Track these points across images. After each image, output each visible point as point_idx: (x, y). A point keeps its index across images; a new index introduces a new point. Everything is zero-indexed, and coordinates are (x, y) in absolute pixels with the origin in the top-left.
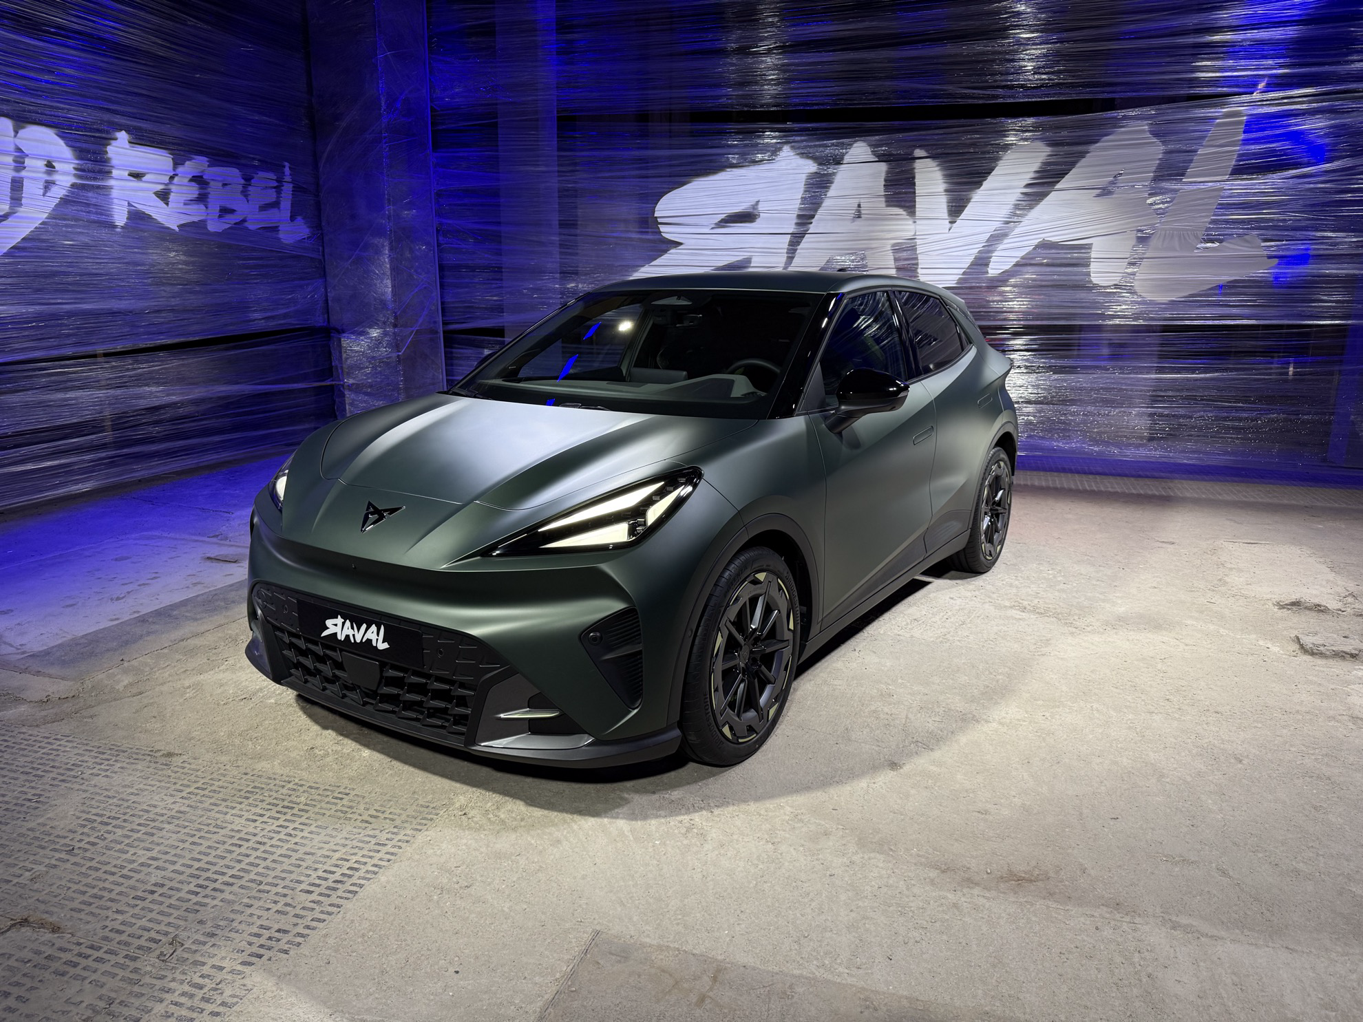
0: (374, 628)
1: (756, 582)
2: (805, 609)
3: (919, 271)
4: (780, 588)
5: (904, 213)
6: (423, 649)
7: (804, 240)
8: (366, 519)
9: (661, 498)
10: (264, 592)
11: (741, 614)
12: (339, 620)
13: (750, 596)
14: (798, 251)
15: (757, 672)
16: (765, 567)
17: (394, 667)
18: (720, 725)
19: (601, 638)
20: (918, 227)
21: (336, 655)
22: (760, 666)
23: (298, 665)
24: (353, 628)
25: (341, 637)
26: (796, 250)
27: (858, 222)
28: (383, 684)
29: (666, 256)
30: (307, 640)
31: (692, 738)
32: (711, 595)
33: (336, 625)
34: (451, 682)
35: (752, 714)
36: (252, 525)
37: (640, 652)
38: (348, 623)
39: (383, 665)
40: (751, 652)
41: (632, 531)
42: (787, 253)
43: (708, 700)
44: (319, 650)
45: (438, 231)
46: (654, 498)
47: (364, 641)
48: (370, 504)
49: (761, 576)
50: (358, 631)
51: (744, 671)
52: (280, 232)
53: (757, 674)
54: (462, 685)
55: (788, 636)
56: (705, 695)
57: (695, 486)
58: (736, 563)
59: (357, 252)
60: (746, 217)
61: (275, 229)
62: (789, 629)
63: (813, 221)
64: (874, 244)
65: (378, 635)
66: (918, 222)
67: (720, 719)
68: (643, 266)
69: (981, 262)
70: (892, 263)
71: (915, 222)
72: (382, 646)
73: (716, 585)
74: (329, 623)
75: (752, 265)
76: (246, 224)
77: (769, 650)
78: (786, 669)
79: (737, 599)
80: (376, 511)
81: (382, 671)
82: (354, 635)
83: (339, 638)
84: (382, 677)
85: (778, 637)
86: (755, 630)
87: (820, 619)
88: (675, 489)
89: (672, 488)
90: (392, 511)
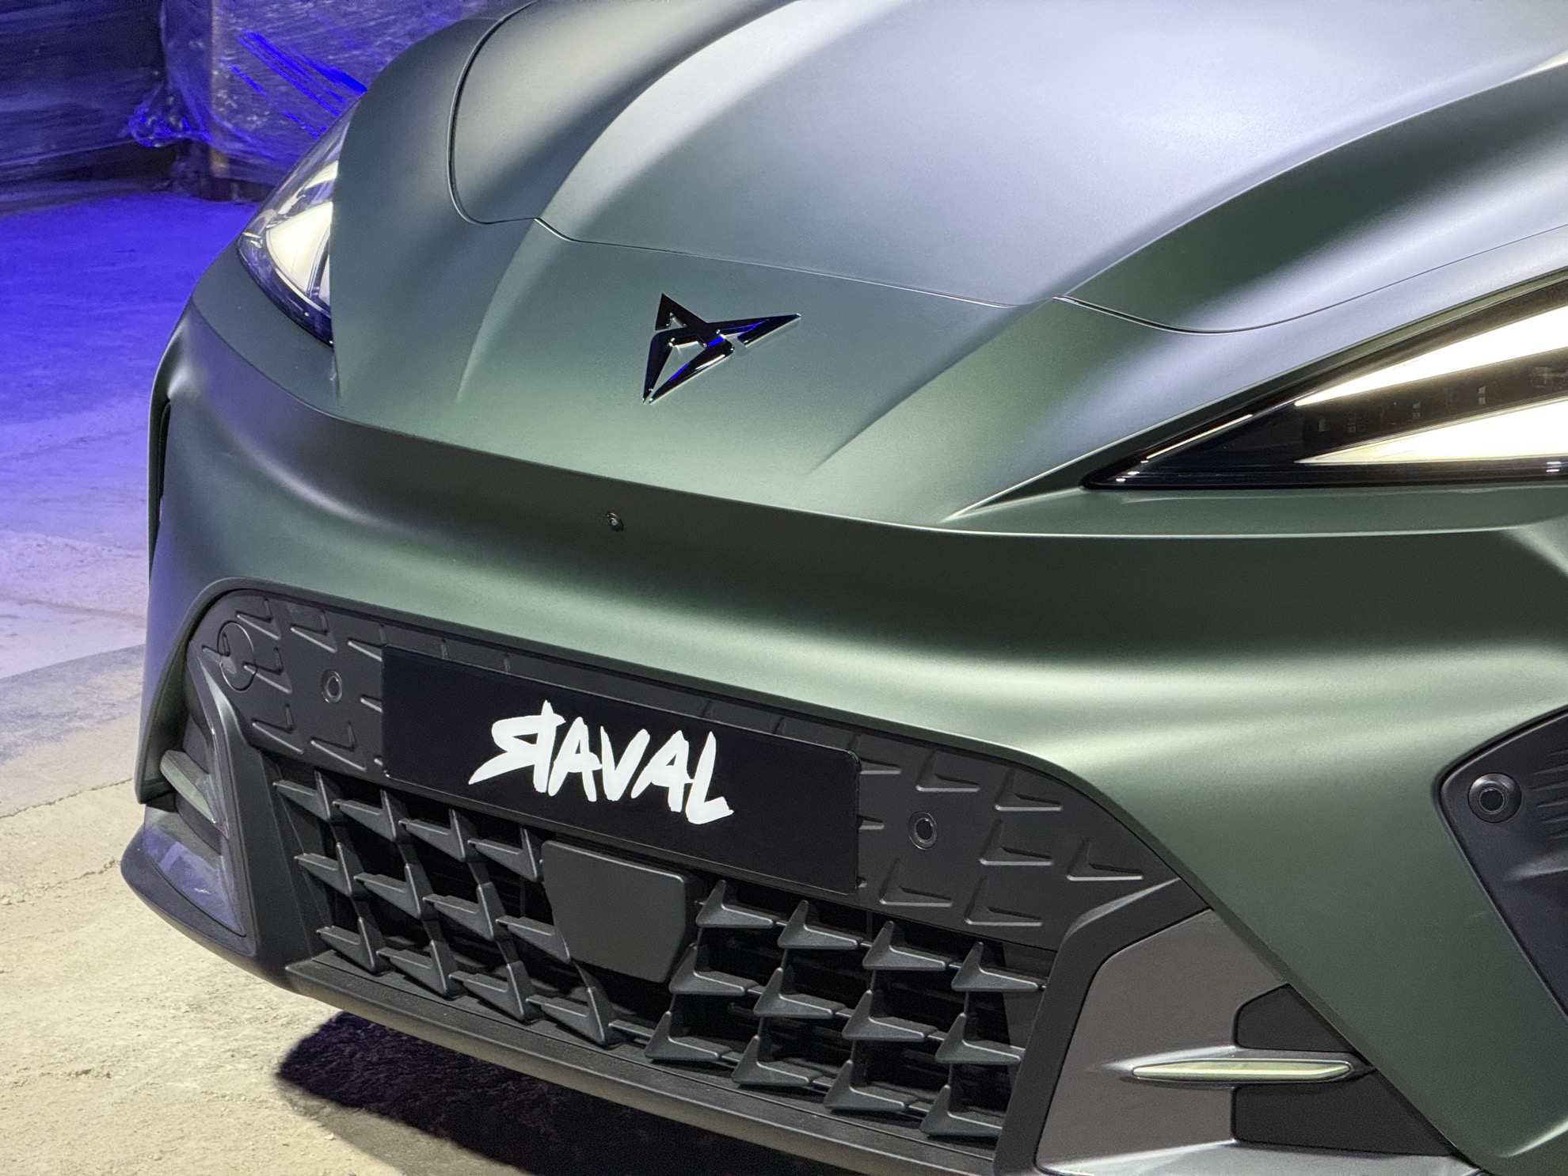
0: (677, 744)
6: (860, 819)
8: (659, 355)
10: (248, 626)
12: (548, 720)
17: (746, 895)
21: (520, 859)
23: (344, 911)
28: (691, 959)
30: (414, 806)
33: (531, 739)
34: (952, 943)
36: (162, 409)
39: (701, 884)
44: (452, 840)
47: (635, 793)
48: (667, 307)
50: (617, 757)
54: (996, 955)
65: (692, 770)
72: (705, 811)
74: (504, 731)
80: (694, 328)
81: (692, 912)
82: (598, 776)
83: (540, 785)
84: (692, 931)
90: (754, 329)
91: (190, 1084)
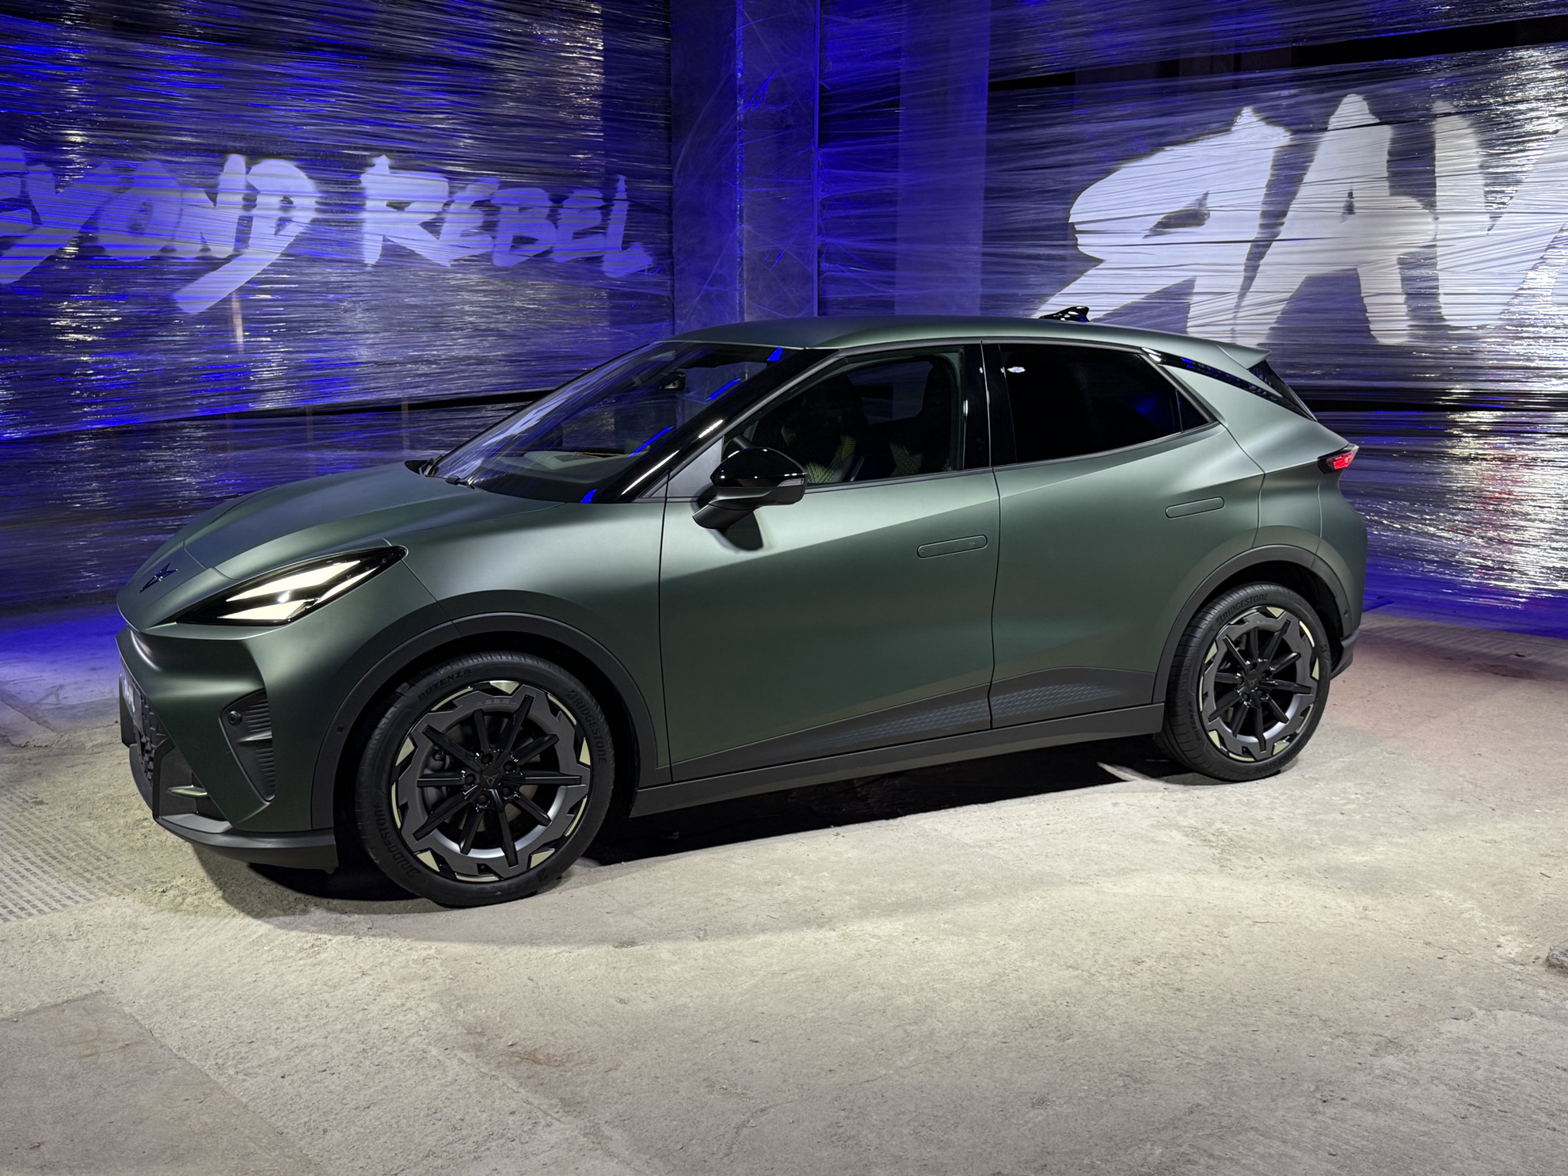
0: (131, 690)
1: (494, 692)
2: (621, 743)
3: (1442, 299)
4: (556, 709)
5: (1418, 204)
7: (1270, 251)
8: (151, 580)
14: (1261, 268)
15: (511, 804)
18: (412, 847)
20: (1441, 227)
22: (516, 799)
26: (1259, 266)
27: (1351, 220)
29: (1082, 280)
35: (493, 853)
40: (504, 779)
42: (1245, 270)
45: (820, 254)
46: (347, 577)
49: (504, 685)
50: (129, 693)
55: (578, 770)
58: (459, 664)
59: (705, 287)
60: (1193, 217)
62: (580, 763)
63: (1285, 220)
64: (1373, 255)
66: (1441, 219)
68: (1052, 295)
70: (1397, 286)
71: (1437, 219)
72: (133, 709)
75: (1195, 291)
78: (573, 812)
79: (449, 706)
80: (162, 573)
85: (563, 770)
87: (664, 763)
89: (368, 568)
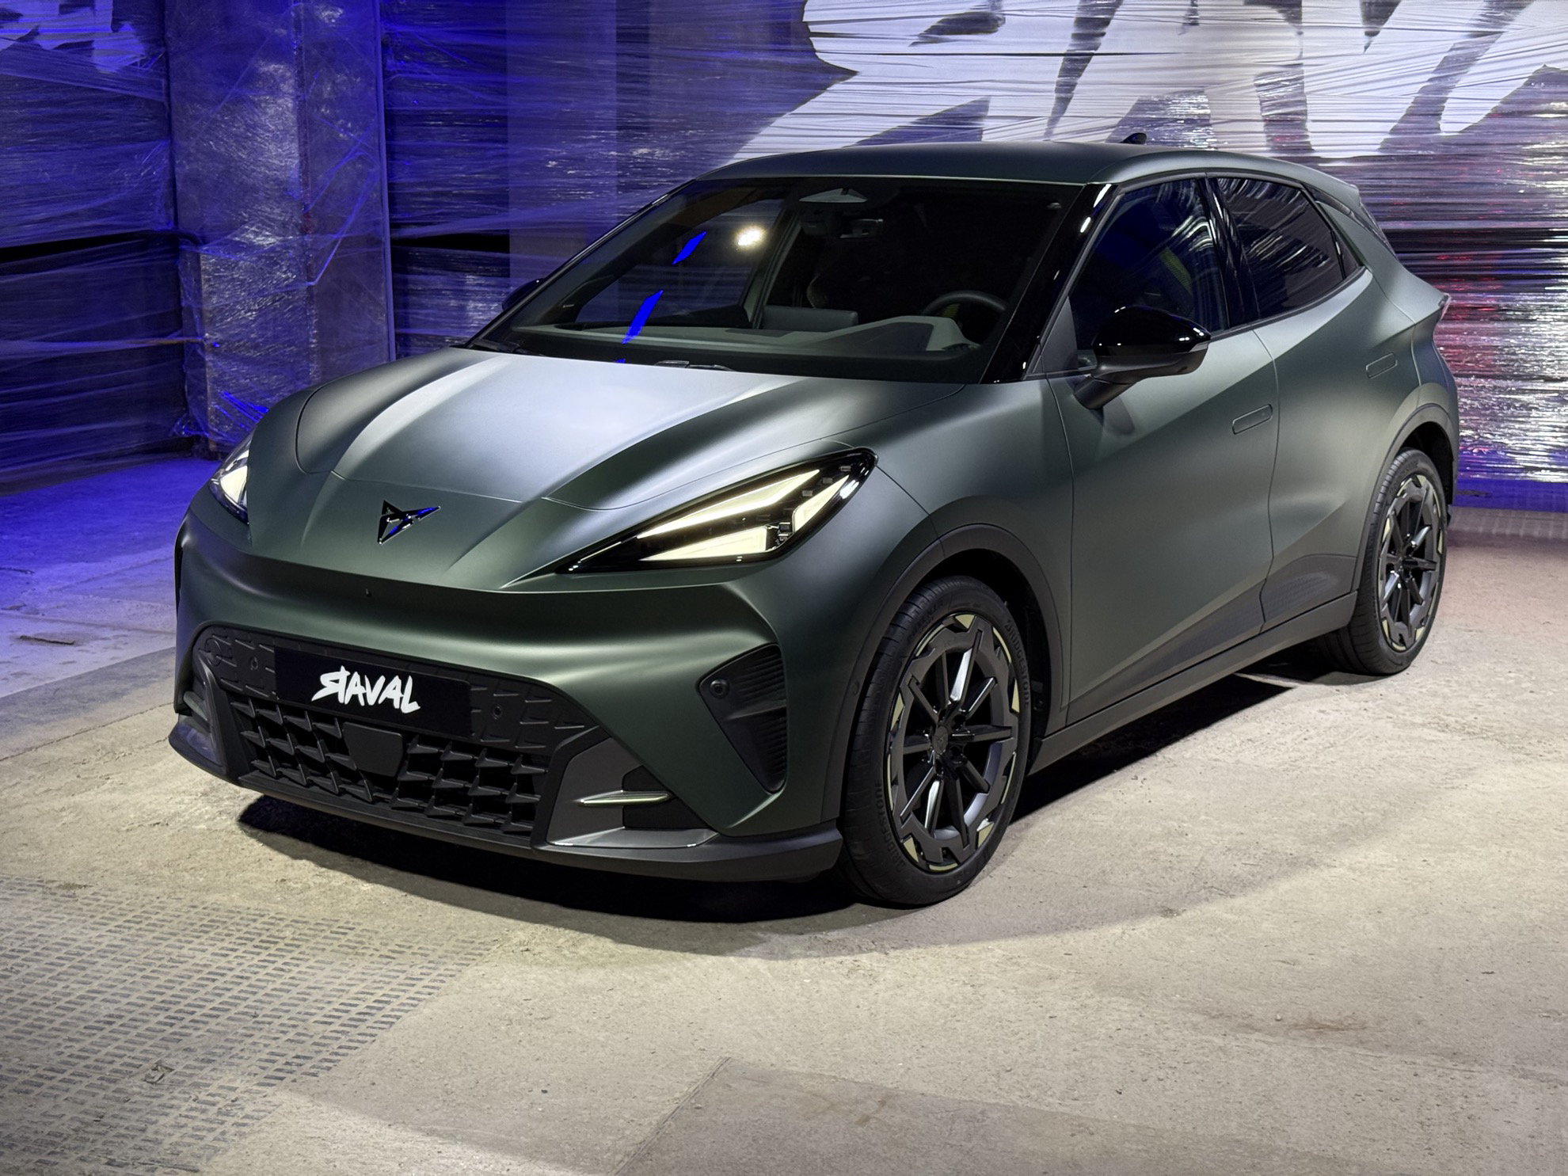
0: (396, 681)
1: (957, 628)
2: (1039, 686)
3: (1309, 126)
4: (997, 644)
5: (1280, 16)
6: (471, 708)
7: (1090, 67)
8: (383, 525)
9: (815, 493)
10: (217, 641)
11: (933, 672)
12: (343, 673)
13: (949, 648)
14: (1077, 88)
15: (958, 770)
16: (971, 606)
17: (425, 741)
18: (901, 835)
19: (728, 688)
20: (1306, 43)
21: (334, 730)
22: (965, 762)
23: (262, 754)
24: (363, 684)
25: (344, 699)
26: (1074, 85)
27: (1193, 32)
28: (406, 767)
29: (824, 97)
30: (287, 710)
31: (858, 851)
32: (886, 640)
33: (337, 681)
34: (510, 755)
35: (950, 832)
36: (179, 551)
37: (782, 712)
38: (356, 677)
39: (408, 737)
40: (951, 738)
41: (772, 538)
42: (1057, 91)
43: (882, 793)
44: (306, 723)
45: (385, 48)
46: (804, 494)
47: (380, 702)
48: (386, 505)
49: (966, 620)
50: (372, 686)
51: (939, 765)
52: (95, 52)
53: (961, 773)
54: (528, 759)
55: (1011, 721)
56: (879, 785)
57: (862, 479)
58: (926, 595)
59: (234, 89)
60: (980, 23)
61: (85, 47)
62: (1012, 711)
63: (1107, 30)
64: (1223, 75)
65: (403, 691)
66: (1307, 33)
67: (901, 828)
68: (780, 115)
69: (1428, 108)
70: (1256, 112)
71: (1300, 33)
72: (409, 707)
73: (894, 624)
74: (325, 679)
75: (990, 114)
76: (38, 40)
77: (978, 738)
78: (1007, 772)
79: (927, 650)
80: (397, 514)
81: (405, 748)
82: (365, 695)
83: (341, 700)
84: (405, 755)
85: (995, 722)
86: (955, 704)
87: (1065, 703)
88: (835, 481)
89: (831, 480)
90: (420, 514)
91: (203, 826)
